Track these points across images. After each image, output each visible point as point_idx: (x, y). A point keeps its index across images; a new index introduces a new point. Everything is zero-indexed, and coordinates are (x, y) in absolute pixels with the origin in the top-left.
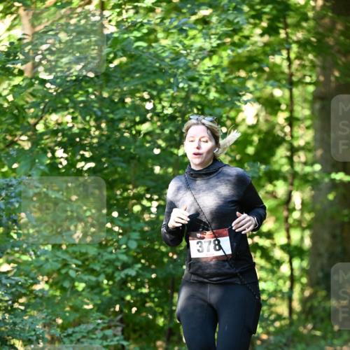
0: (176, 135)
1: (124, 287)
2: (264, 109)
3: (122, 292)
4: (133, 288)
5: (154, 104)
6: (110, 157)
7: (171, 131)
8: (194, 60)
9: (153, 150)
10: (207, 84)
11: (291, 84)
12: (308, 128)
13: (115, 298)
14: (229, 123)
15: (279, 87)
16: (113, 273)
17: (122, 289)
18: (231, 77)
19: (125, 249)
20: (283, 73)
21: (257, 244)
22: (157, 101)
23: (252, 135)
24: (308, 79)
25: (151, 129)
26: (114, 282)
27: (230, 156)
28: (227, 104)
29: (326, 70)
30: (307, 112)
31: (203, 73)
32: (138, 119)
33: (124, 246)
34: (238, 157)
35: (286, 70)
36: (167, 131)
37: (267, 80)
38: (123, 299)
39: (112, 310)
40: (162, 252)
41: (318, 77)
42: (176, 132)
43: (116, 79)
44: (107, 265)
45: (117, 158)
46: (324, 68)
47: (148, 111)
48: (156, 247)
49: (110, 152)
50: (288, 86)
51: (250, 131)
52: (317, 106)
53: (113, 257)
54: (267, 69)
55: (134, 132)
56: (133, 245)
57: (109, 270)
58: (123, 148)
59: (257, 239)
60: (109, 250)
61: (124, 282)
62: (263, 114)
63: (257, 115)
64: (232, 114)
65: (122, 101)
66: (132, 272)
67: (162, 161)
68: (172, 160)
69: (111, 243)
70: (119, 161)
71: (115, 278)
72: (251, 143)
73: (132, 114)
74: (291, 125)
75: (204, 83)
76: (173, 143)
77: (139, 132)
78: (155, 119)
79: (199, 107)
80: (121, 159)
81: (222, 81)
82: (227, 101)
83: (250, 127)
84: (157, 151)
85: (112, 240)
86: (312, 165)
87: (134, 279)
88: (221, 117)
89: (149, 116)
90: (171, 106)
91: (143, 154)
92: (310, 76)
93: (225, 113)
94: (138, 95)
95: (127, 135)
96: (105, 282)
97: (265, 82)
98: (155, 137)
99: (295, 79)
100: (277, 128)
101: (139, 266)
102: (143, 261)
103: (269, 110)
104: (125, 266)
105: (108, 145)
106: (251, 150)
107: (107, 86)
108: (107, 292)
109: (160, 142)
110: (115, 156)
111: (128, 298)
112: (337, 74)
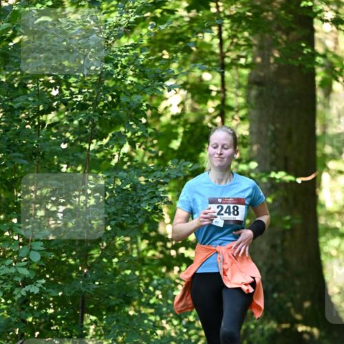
0: (87, 127)
1: (24, 306)
2: (190, 95)
3: (23, 312)
4: (35, 308)
5: (60, 91)
6: (9, 153)
7: (80, 122)
8: (108, 38)
9: (59, 144)
10: (124, 67)
11: (223, 67)
12: (242, 119)
13: (14, 320)
14: (149, 113)
15: (209, 71)
16: (12, 290)
17: (23, 309)
18: (151, 58)
19: (25, 261)
20: (213, 53)
21: (183, 254)
22: (64, 87)
23: (176, 127)
24: (242, 61)
25: (56, 119)
26: (14, 301)
27: (150, 151)
28: (147, 90)
29: (264, 50)
30: (241, 100)
31: (119, 53)
32: (41, 108)
33: (26, 259)
34: (160, 153)
35: (218, 51)
36: (76, 122)
37: (195, 62)
38: (24, 321)
39: (11, 333)
40: (71, 265)
41: (254, 58)
42: (87, 124)
43: (16, 61)
44: (5, 281)
45: (17, 154)
46: (261, 48)
47: (53, 99)
48: (63, 259)
49: (9, 147)
50: (218, 69)
51: (173, 122)
52: (254, 93)
53: (13, 270)
54: (194, 49)
55: (37, 123)
56: (36, 257)
57: (8, 287)
58: (24, 142)
59: (182, 250)
60: (8, 262)
61: (25, 301)
62: (189, 102)
63: (182, 103)
64: (155, 101)
65: (23, 86)
66: (35, 289)
67: (71, 158)
68: (82, 157)
69: (10, 254)
70: (19, 157)
71: (15, 295)
72: (175, 137)
73: (34, 101)
74: (222, 115)
75: (119, 65)
76: (82, 136)
77: (43, 123)
78: (63, 107)
79: (115, 93)
80: (22, 155)
81: (141, 63)
82: (147, 87)
83: (174, 117)
84: (64, 146)
85: (11, 250)
86: (248, 162)
87: (36, 297)
88: (141, 105)
89: (55, 104)
90: (80, 93)
91: (48, 149)
92: (245, 57)
93: (144, 101)
94: (42, 79)
95: (28, 126)
96: (3, 301)
97: (192, 65)
98: (62, 129)
99: (227, 60)
100: (207, 118)
101: (43, 281)
102: (48, 276)
103: (196, 97)
104: (26, 282)
105: (7, 138)
106: (175, 144)
107: (5, 69)
108: (5, 312)
109: (68, 135)
110: (14, 151)
111: (30, 319)
112: (277, 55)
